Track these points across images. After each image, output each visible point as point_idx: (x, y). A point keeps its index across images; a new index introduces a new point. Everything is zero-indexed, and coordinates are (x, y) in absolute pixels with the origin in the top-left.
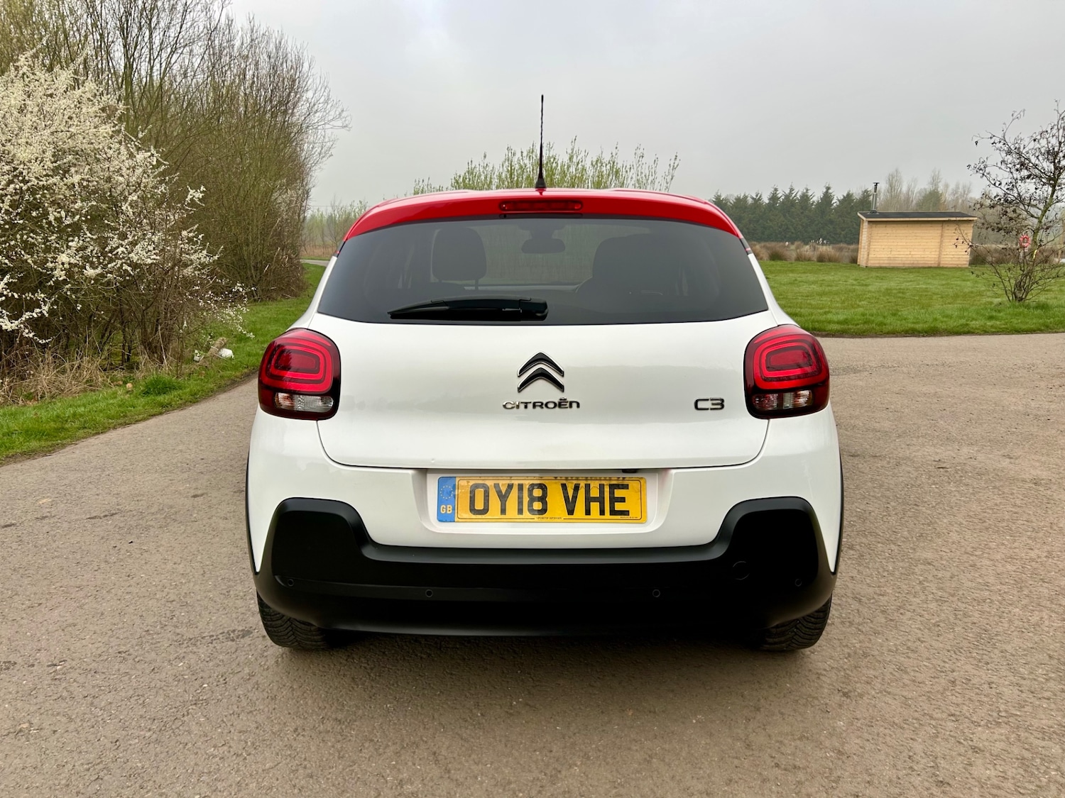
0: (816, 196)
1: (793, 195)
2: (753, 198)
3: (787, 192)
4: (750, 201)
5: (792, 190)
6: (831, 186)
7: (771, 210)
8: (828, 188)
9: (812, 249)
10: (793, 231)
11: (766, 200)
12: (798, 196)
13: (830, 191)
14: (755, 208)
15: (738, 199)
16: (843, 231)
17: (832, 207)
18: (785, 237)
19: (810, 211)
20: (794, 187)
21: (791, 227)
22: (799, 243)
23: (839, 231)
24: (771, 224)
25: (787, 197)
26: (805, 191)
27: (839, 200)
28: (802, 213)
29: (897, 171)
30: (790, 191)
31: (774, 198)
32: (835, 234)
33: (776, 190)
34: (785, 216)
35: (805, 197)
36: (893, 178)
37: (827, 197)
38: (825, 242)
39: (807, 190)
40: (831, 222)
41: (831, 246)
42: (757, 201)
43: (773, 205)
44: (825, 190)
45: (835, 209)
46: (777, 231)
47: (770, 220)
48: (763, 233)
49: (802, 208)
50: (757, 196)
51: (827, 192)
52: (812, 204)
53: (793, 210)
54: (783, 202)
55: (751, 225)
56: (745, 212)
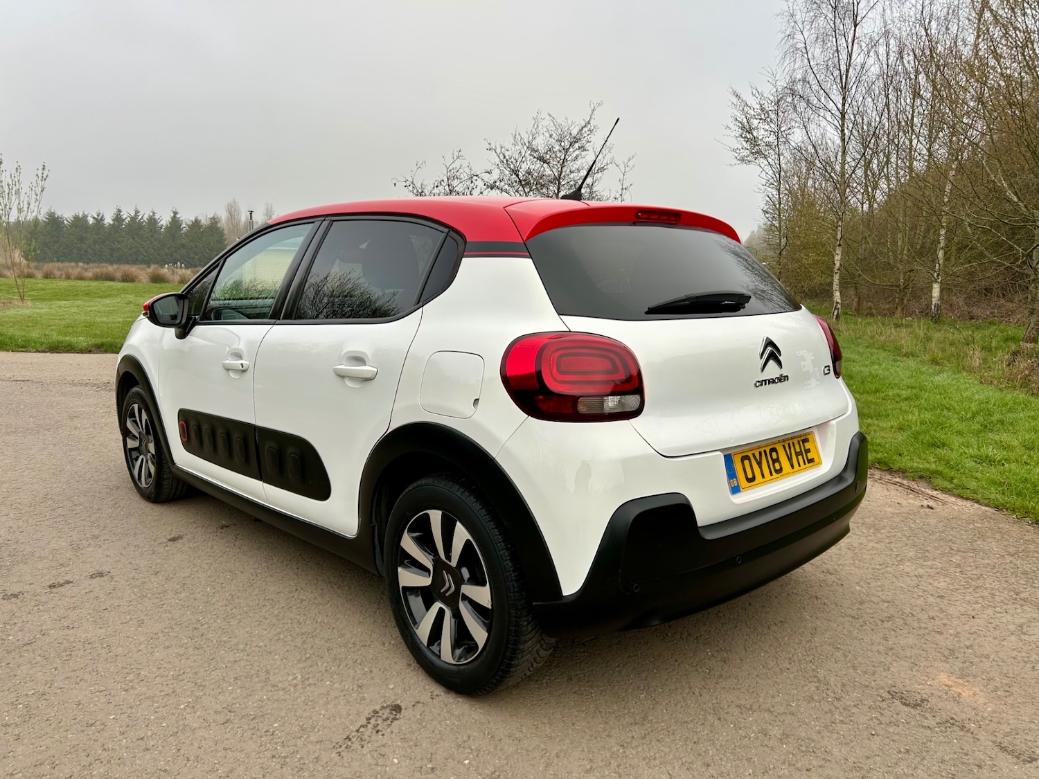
0: (165, 220)
1: (139, 218)
2: (94, 218)
3: (133, 214)
4: (91, 221)
5: (137, 212)
6: (178, 211)
7: (117, 231)
8: (175, 213)
9: (171, 272)
10: (145, 254)
11: (108, 220)
12: (145, 219)
13: (178, 216)
14: (98, 229)
15: (76, 218)
16: (197, 255)
17: (182, 232)
18: (137, 260)
19: (160, 234)
20: (139, 209)
21: (142, 250)
22: (156, 266)
23: (192, 255)
24: (119, 246)
25: (133, 219)
26: (152, 214)
27: (188, 226)
28: (152, 236)
29: (234, 201)
30: (136, 214)
31: (118, 219)
32: (189, 258)
33: (119, 211)
34: (133, 238)
35: (153, 221)
36: (232, 207)
37: (175, 222)
38: (183, 265)
39: (154, 213)
40: (183, 246)
41: (190, 270)
42: (99, 220)
43: (119, 226)
44: (172, 215)
45: (185, 233)
46: (128, 254)
47: (118, 242)
48: (111, 255)
49: (151, 231)
50: (98, 216)
51: (174, 217)
52: (161, 228)
53: (142, 232)
54: (129, 224)
55: (97, 246)
56: (86, 232)
